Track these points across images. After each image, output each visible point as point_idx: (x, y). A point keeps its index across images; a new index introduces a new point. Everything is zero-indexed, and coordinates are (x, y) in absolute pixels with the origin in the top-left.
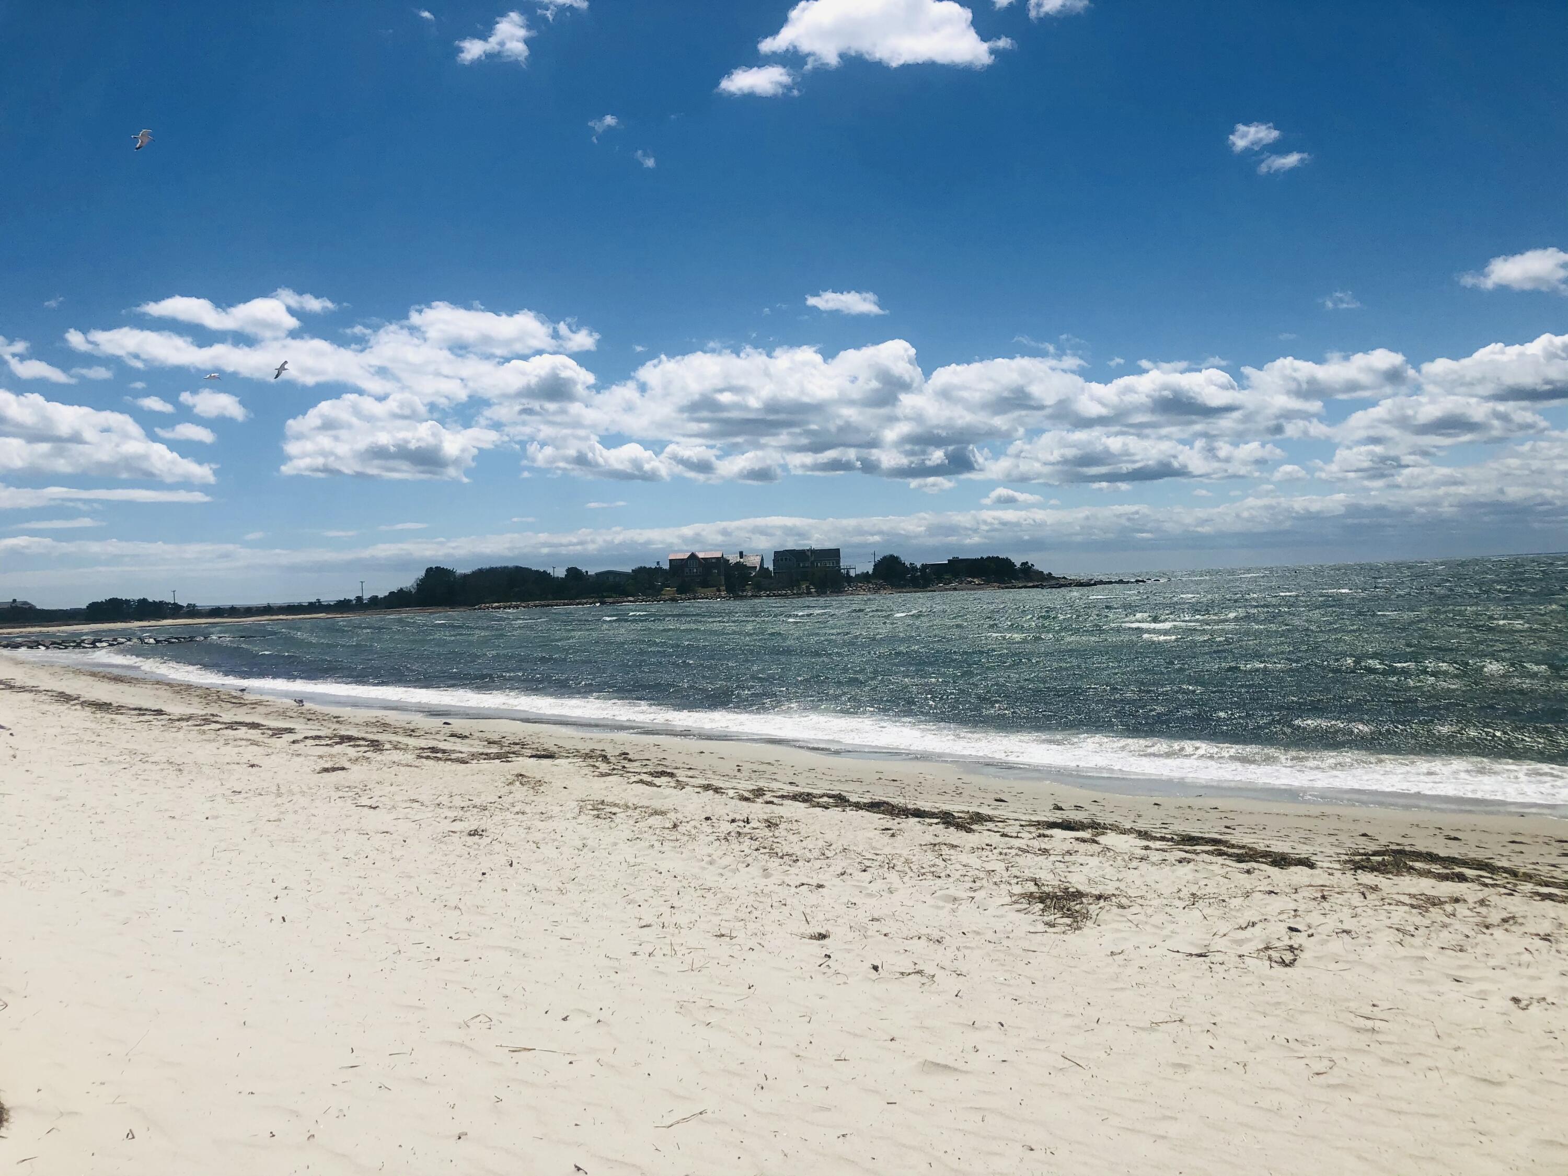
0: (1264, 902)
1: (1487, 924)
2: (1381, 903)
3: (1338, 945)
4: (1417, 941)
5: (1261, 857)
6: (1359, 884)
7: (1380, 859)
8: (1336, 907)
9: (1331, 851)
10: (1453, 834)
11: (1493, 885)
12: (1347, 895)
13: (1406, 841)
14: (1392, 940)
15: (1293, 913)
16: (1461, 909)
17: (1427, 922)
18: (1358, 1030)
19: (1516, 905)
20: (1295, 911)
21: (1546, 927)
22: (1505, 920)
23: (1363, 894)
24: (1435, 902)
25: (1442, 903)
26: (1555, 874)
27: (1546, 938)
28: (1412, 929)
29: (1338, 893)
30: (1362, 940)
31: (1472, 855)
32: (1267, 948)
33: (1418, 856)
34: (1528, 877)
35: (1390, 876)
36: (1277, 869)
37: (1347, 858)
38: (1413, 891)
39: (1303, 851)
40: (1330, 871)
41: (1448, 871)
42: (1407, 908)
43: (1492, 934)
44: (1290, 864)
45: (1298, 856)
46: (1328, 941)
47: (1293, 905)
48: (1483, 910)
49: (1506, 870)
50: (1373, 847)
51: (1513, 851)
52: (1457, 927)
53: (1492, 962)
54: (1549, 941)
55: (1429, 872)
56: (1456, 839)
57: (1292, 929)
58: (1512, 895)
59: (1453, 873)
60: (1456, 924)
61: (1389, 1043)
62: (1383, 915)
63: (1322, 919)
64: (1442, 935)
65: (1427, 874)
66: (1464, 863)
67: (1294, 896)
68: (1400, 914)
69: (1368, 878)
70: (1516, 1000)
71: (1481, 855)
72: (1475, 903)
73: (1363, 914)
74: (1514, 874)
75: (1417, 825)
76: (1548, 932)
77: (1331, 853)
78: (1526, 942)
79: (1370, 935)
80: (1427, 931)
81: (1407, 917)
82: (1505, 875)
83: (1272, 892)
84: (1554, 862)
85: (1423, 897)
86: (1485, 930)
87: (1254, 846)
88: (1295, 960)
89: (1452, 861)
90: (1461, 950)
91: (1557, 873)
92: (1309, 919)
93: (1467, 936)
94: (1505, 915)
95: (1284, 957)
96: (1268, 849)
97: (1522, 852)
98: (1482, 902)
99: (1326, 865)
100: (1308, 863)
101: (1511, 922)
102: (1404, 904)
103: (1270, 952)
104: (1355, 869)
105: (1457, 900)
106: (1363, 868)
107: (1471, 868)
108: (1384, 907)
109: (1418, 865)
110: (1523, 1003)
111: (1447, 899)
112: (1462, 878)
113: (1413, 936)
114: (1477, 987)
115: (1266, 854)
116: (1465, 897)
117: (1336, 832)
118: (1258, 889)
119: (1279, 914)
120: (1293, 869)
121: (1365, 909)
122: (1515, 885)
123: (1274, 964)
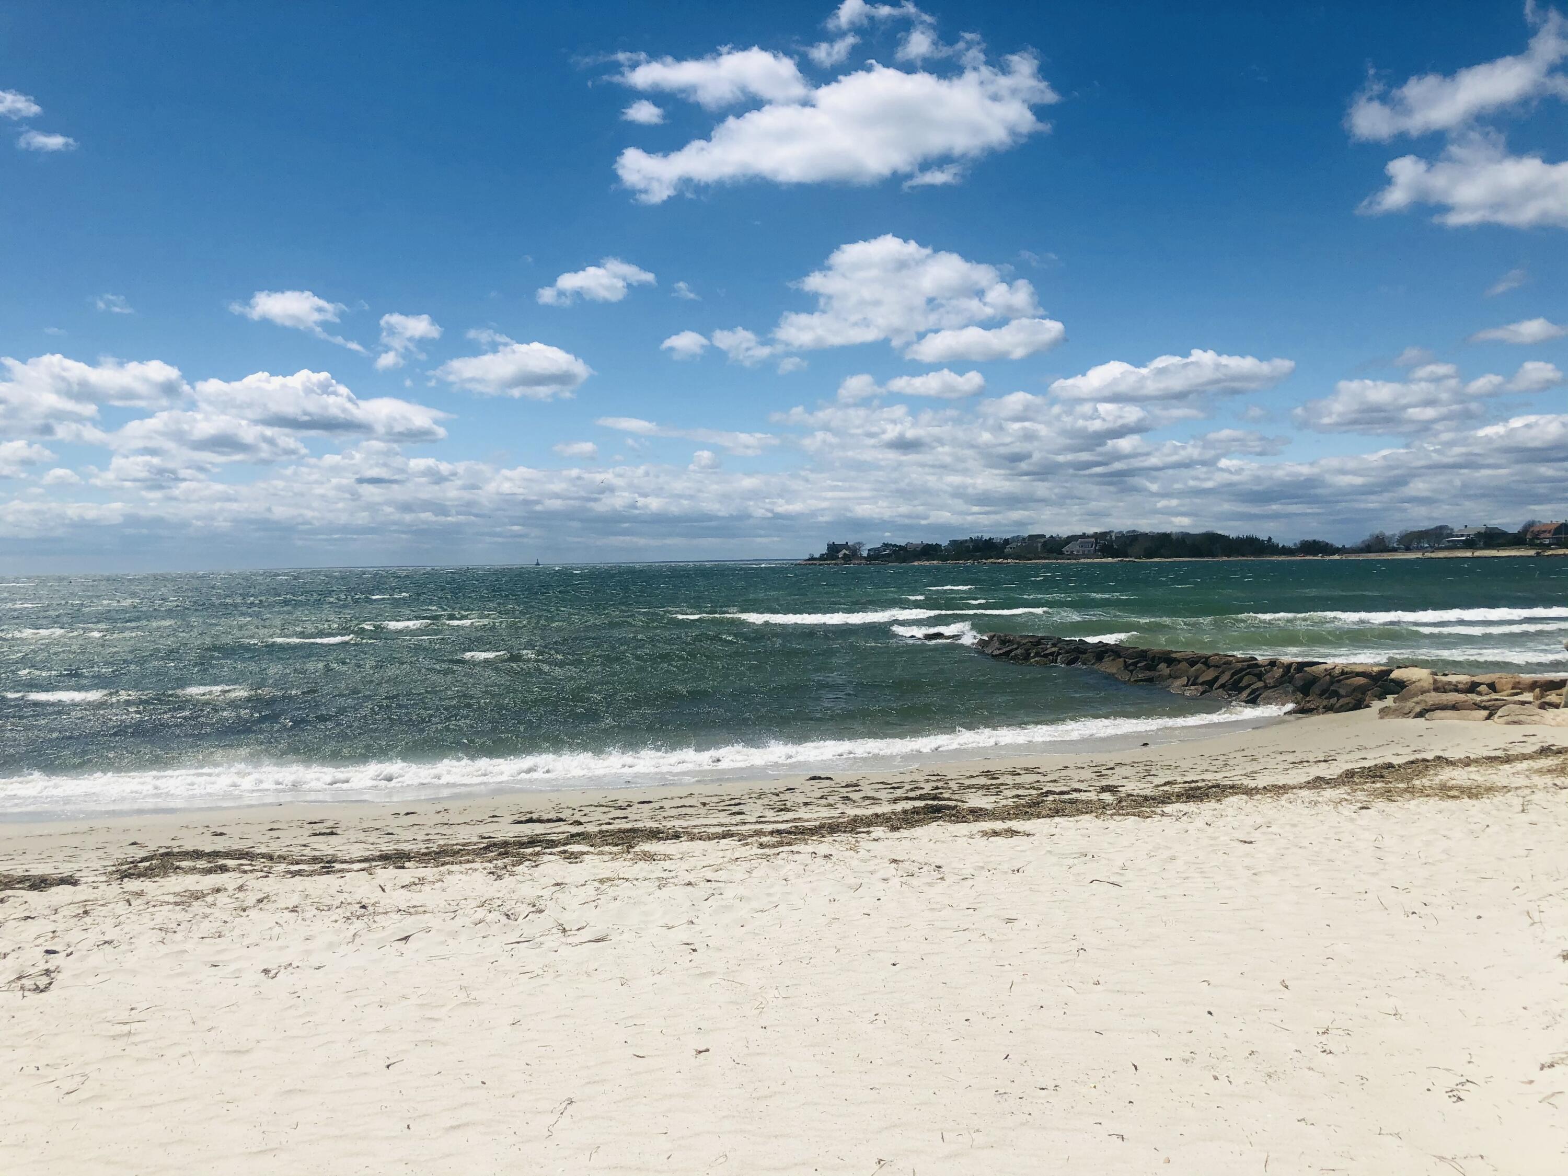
0: (19, 929)
1: (244, 906)
2: (146, 906)
3: (97, 958)
4: (179, 937)
5: (18, 883)
6: (125, 892)
7: (147, 864)
8: (99, 920)
9: (97, 865)
10: (219, 831)
11: (251, 871)
12: (111, 906)
13: (175, 843)
14: (154, 940)
15: (51, 935)
16: (222, 898)
17: (189, 916)
18: (114, 1038)
19: (271, 885)
20: (54, 932)
21: (294, 900)
22: (260, 901)
23: (128, 901)
24: (198, 896)
25: (204, 896)
26: (305, 852)
27: (294, 910)
28: (174, 926)
29: (102, 905)
30: (124, 947)
31: (234, 847)
32: (20, 978)
33: (186, 855)
34: (282, 858)
35: (157, 879)
36: (36, 892)
37: (114, 868)
38: (178, 889)
39: (66, 869)
40: (95, 885)
41: (212, 865)
42: (170, 907)
43: (248, 916)
44: (51, 885)
45: (60, 876)
46: (88, 956)
47: (52, 927)
48: (241, 895)
49: (263, 856)
50: (143, 854)
51: (271, 838)
52: (216, 915)
53: (247, 941)
54: (296, 911)
55: (195, 868)
56: (222, 834)
57: (48, 952)
58: (267, 877)
59: (216, 866)
60: (216, 911)
61: (145, 1042)
62: (146, 918)
63: (84, 935)
64: (202, 925)
65: (193, 870)
66: (228, 855)
67: (53, 917)
68: (164, 914)
69: (133, 885)
70: (266, 971)
71: (243, 846)
72: (235, 890)
73: (128, 921)
74: (270, 858)
75: (187, 827)
76: (296, 904)
77: (98, 866)
78: (277, 917)
79: (132, 941)
80: (189, 925)
81: (170, 915)
82: (262, 860)
83: (29, 917)
84: (304, 843)
85: (187, 894)
86: (242, 913)
87: (10, 872)
88: (50, 984)
89: (216, 854)
90: (219, 937)
91: (307, 851)
92: (69, 938)
93: (225, 922)
94: (260, 896)
95: (38, 983)
96: (27, 874)
97: (278, 838)
98: (240, 888)
99: (90, 879)
100: (71, 881)
101: (265, 901)
102: (168, 903)
103: (24, 981)
104: (122, 879)
105: (218, 891)
106: (129, 876)
107: (233, 859)
108: (148, 910)
109: (184, 864)
110: (273, 972)
111: (209, 891)
112: (224, 869)
113: (175, 932)
114: (232, 967)
115: (22, 880)
116: (226, 886)
117: (103, 845)
118: (12, 917)
119: (36, 939)
120: (54, 889)
121: (128, 916)
122: (271, 867)
123: (26, 993)
